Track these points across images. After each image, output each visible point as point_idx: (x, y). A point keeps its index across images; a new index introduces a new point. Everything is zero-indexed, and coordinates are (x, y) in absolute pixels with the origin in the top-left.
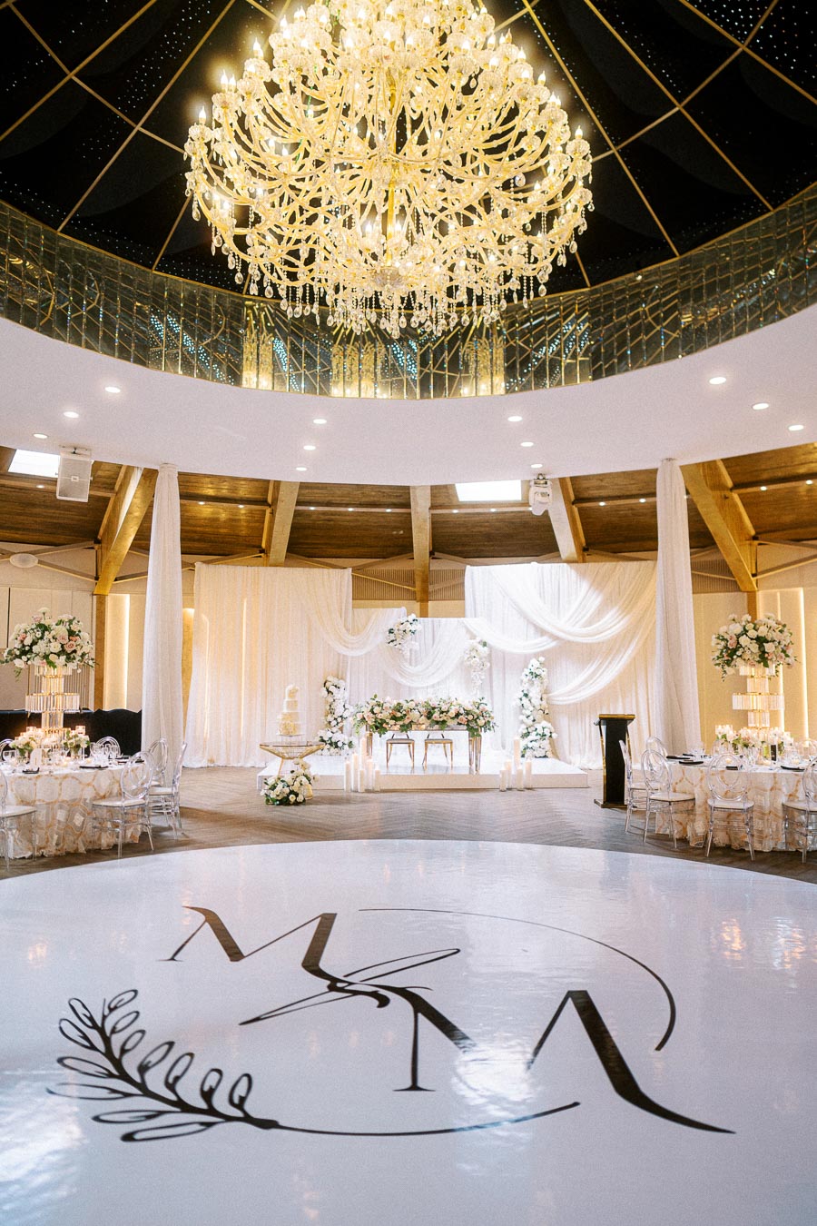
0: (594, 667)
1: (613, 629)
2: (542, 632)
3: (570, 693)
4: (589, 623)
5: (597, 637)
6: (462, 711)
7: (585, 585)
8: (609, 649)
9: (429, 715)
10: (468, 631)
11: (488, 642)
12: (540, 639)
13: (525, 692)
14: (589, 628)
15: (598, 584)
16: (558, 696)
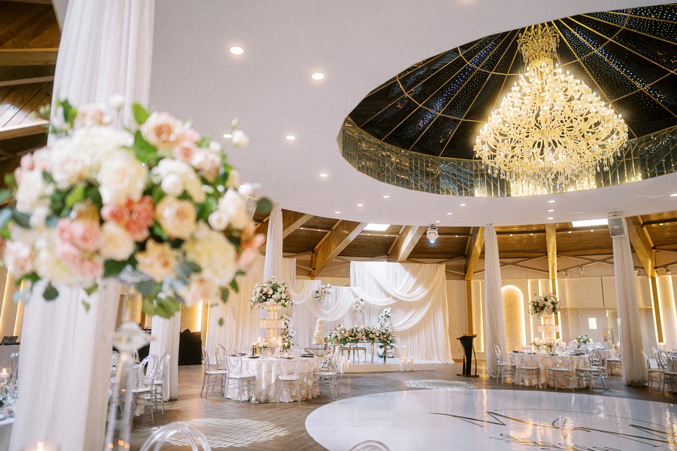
0: (412, 313)
1: (420, 296)
2: (388, 295)
3: (401, 326)
4: (409, 292)
5: (414, 299)
6: (381, 333)
7: (408, 274)
8: (420, 304)
9: (367, 335)
10: (353, 293)
11: (364, 299)
12: (389, 299)
13: (382, 325)
14: (410, 295)
15: (414, 273)
16: (397, 327)
